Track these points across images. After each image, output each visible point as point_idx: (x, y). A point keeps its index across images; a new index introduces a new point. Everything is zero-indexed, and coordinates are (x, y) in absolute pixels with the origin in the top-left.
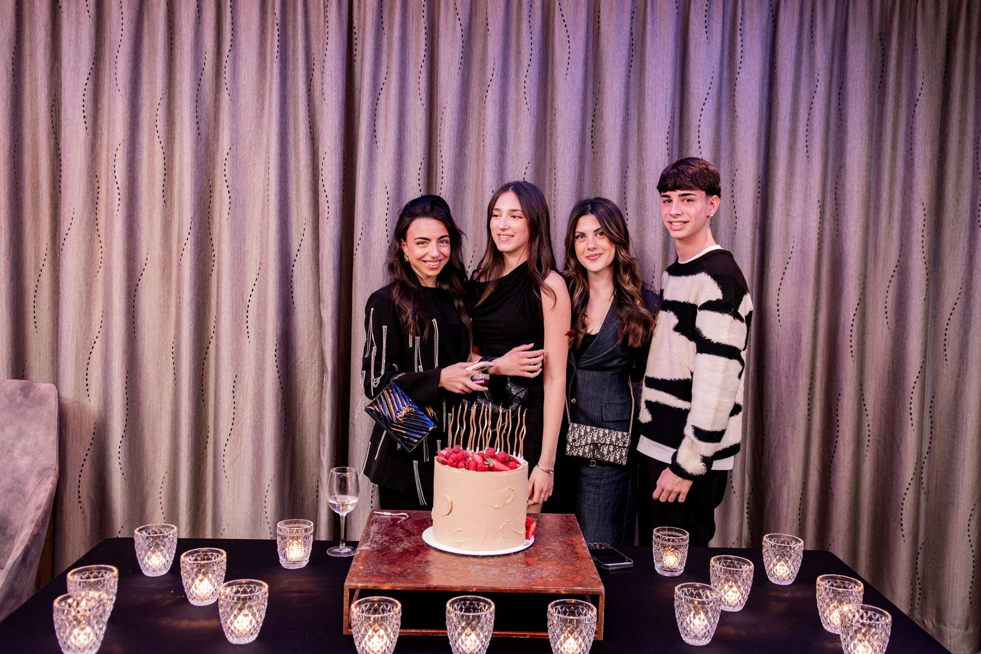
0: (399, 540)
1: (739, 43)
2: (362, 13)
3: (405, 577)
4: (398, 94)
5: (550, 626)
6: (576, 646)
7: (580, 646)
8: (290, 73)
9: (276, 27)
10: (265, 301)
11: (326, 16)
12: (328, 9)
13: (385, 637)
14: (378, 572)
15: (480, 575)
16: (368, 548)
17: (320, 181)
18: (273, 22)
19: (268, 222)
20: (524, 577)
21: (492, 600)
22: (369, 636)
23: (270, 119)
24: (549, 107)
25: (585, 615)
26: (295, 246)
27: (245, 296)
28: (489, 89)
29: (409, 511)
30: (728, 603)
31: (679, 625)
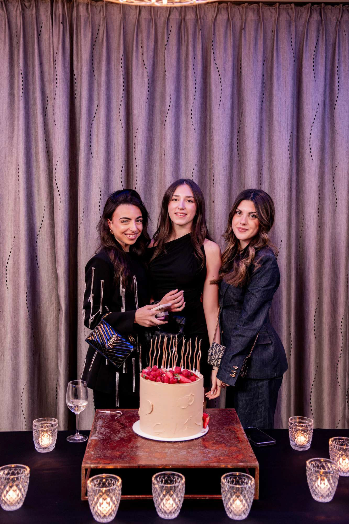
0: (117, 431)
1: (337, 80)
2: (80, 65)
3: (123, 459)
4: (105, 120)
5: (223, 491)
6: (242, 506)
7: (244, 506)
8: (31, 107)
9: (21, 76)
10: (18, 263)
11: (55, 68)
12: (56, 62)
13: (111, 503)
14: (104, 456)
15: (173, 456)
16: (96, 438)
17: (54, 180)
18: (19, 72)
19: (19, 209)
20: (204, 456)
21: (183, 474)
22: (100, 503)
23: (18, 139)
24: (208, 126)
25: (247, 483)
26: (38, 225)
27: (4, 260)
28: (167, 116)
29: (123, 409)
30: (342, 470)
31: (310, 488)
